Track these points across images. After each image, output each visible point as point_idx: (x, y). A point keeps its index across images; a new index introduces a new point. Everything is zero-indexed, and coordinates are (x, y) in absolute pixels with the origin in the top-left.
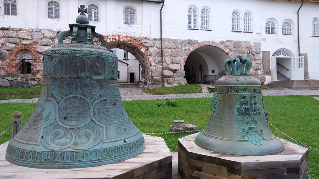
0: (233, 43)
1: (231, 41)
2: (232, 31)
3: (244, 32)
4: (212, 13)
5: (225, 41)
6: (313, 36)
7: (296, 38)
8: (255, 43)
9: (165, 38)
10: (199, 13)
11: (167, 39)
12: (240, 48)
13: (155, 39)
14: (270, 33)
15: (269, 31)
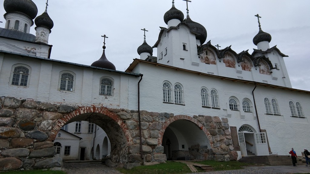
0: (204, 118)
1: (203, 116)
2: (203, 107)
3: (213, 108)
4: (184, 89)
5: (197, 115)
6: (267, 114)
7: (255, 115)
8: (223, 119)
9: (143, 111)
10: (173, 88)
11: (145, 111)
12: (212, 123)
13: (132, 112)
14: (234, 109)
15: (233, 109)
